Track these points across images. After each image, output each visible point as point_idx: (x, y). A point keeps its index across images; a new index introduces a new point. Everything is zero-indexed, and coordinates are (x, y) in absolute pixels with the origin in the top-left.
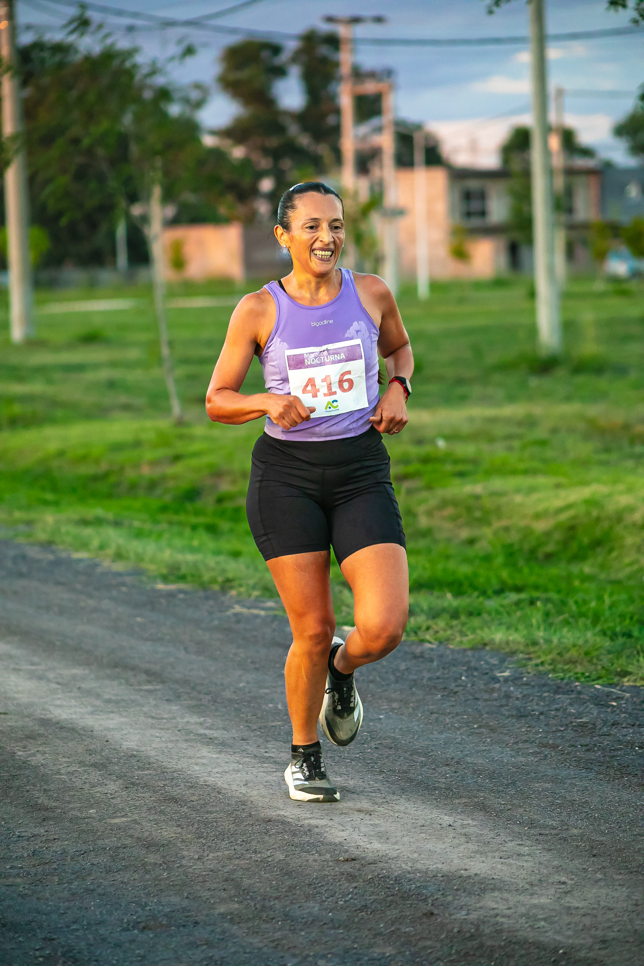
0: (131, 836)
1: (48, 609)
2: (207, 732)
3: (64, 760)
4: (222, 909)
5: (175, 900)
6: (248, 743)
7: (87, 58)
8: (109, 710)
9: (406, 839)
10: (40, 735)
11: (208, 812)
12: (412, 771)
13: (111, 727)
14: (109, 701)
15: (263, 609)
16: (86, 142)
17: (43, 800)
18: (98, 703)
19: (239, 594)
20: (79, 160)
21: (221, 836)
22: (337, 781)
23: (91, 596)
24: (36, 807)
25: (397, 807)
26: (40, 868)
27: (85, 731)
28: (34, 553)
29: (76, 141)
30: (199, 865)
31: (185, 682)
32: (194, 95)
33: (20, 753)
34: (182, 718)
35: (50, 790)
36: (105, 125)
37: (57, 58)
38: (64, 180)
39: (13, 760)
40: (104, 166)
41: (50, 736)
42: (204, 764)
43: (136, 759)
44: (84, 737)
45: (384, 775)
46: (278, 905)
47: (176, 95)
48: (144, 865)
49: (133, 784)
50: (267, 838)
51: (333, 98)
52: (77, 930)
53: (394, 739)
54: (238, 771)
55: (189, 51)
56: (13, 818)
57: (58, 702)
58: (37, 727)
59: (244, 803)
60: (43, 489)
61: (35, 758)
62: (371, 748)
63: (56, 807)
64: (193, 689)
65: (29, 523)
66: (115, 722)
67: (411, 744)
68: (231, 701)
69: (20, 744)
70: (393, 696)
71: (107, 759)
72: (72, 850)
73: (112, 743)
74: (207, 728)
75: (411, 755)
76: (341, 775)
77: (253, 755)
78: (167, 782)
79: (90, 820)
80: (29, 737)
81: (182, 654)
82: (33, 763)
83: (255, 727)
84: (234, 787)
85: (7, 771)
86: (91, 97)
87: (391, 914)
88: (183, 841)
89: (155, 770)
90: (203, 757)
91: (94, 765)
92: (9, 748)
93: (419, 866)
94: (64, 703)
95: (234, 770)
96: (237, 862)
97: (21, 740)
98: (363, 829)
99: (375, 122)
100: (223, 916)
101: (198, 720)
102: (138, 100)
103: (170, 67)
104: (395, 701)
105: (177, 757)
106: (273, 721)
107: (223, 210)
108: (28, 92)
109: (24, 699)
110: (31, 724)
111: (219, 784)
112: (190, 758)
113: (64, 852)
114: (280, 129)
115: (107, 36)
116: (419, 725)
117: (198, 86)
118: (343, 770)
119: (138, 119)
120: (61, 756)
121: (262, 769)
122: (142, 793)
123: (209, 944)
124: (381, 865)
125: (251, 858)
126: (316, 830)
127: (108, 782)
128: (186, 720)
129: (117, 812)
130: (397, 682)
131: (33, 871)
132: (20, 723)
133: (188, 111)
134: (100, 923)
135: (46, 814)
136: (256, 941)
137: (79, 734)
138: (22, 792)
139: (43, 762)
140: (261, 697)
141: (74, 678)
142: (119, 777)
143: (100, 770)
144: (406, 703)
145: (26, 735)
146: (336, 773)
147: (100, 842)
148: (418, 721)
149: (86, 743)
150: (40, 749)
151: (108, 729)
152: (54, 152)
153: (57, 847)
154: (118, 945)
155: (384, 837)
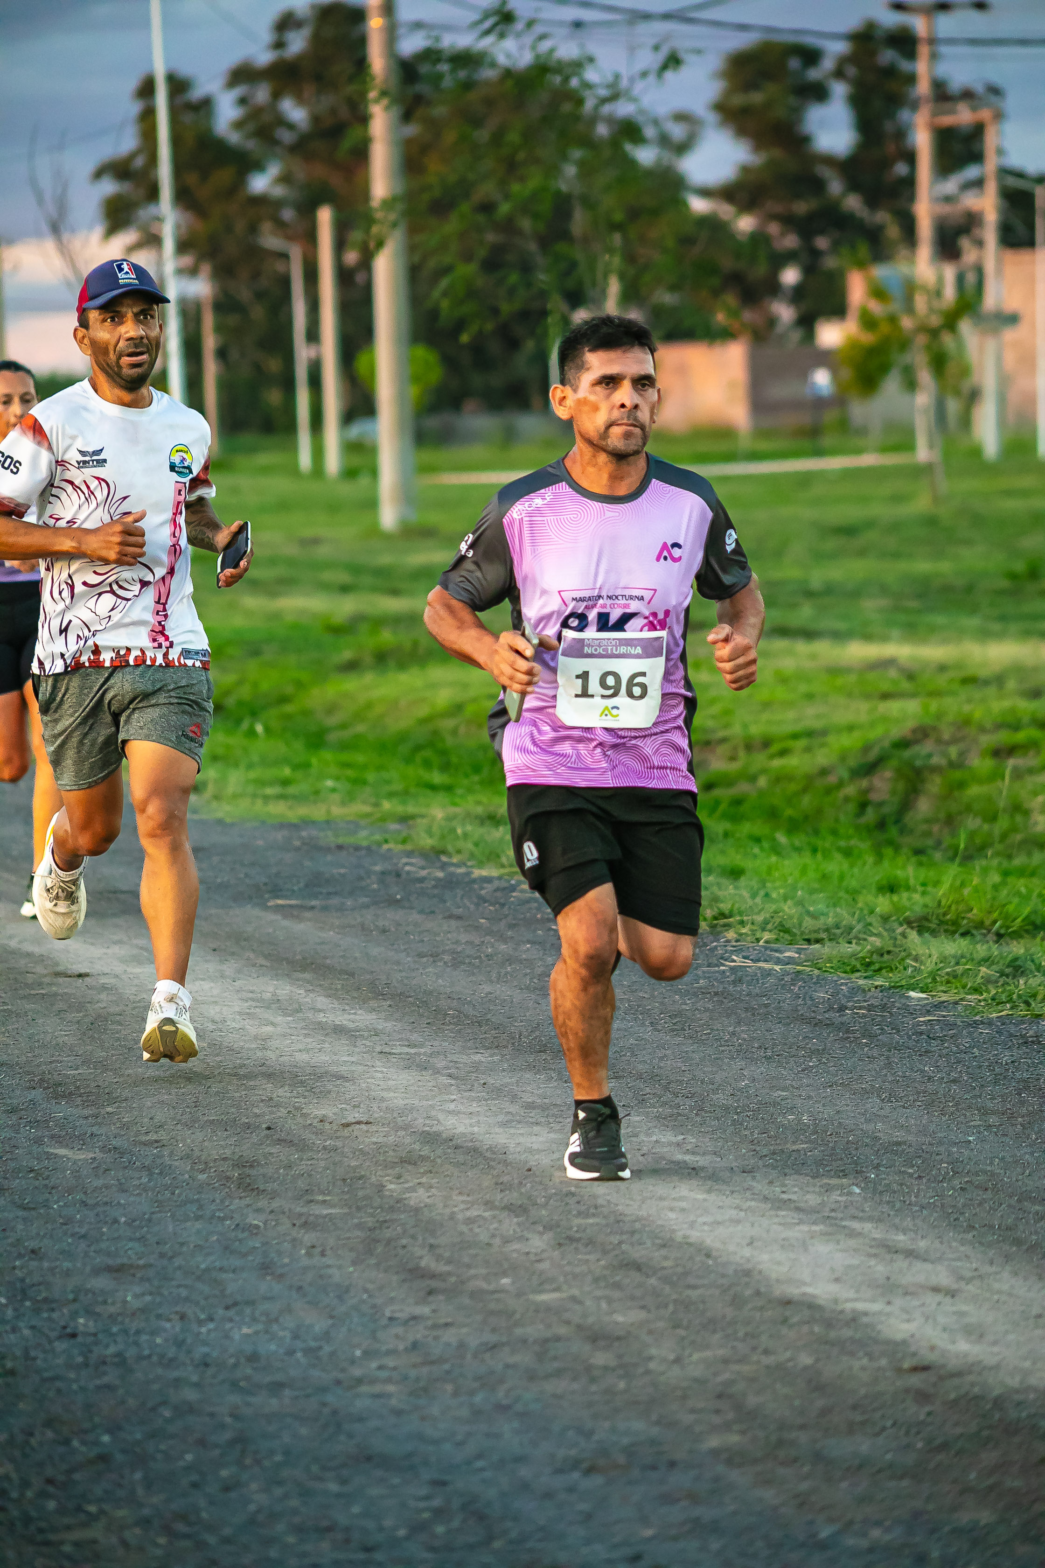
0: (568, 1323)
1: (435, 956)
2: (687, 1158)
3: (461, 1198)
4: (714, 1442)
5: (638, 1425)
6: (754, 1178)
7: (508, 73)
8: (534, 1120)
9: (1011, 1337)
10: (423, 1158)
11: (689, 1287)
12: (1021, 1227)
13: (535, 1146)
14: (530, 1106)
15: (778, 961)
16: (504, 208)
17: (427, 1262)
18: (514, 1108)
19: (740, 937)
20: (491, 237)
21: (711, 1325)
22: (900, 1241)
23: (503, 939)
24: (416, 1273)
25: (996, 1286)
26: (425, 1370)
27: (494, 1153)
28: (412, 867)
29: (487, 208)
30: (676, 1371)
31: (653, 1077)
32: (677, 131)
33: (392, 1186)
34: (648, 1135)
35: (438, 1246)
36: (534, 181)
37: (462, 74)
38: (467, 270)
39: (381, 1197)
40: (533, 247)
41: (439, 1161)
42: (683, 1210)
43: (575, 1199)
44: (492, 1163)
45: (975, 1233)
46: (803, 1437)
47: (649, 132)
48: (589, 1368)
49: (571, 1239)
50: (784, 1331)
51: (901, 134)
52: (482, 1469)
53: (993, 1174)
54: (738, 1222)
55: (673, 61)
56: (381, 1288)
57: (452, 1106)
58: (417, 1146)
59: (748, 1273)
60: (427, 764)
61: (415, 1194)
62: (953, 1188)
63: (449, 1274)
64: (666, 1088)
65: (405, 819)
66: (541, 1139)
67: (1020, 1183)
68: (727, 1109)
69: (390, 1171)
70: (990, 1105)
71: (529, 1198)
72: (473, 1342)
73: (537, 1173)
74: (687, 1152)
75: (1019, 1201)
76: (904, 1231)
77: (762, 1197)
78: (624, 1237)
79: (502, 1295)
80: (405, 1161)
81: (648, 1033)
82: (412, 1203)
83: (765, 1151)
84: (732, 1248)
85: (372, 1215)
86: (513, 137)
87: (989, 1457)
88: (650, 1332)
89: (604, 1217)
90: (681, 1199)
91: (509, 1208)
92: (373, 1179)
93: (1033, 1381)
94: (461, 1108)
95: (731, 1220)
96: (736, 1367)
97: (394, 1164)
98: (941, 1319)
99: (972, 172)
100: (715, 1453)
101: (674, 1140)
102: (588, 142)
103: (639, 87)
104: (994, 1113)
105: (639, 1198)
106: (794, 1143)
107: (720, 318)
108: (412, 130)
109: (398, 1100)
110: (408, 1140)
111: (708, 1242)
112: (661, 1199)
113: (462, 1345)
114: (818, 186)
115: (542, 37)
116: (1032, 1154)
117: (681, 117)
118: (908, 1222)
119: (586, 170)
120: (457, 1191)
121: (776, 1220)
122: (586, 1254)
123: (693, 1498)
124: (971, 1378)
125: (758, 1362)
126: (865, 1320)
127: (529, 1236)
128: (654, 1138)
129: (544, 1283)
130: (996, 1082)
131: (413, 1373)
132: (391, 1139)
133: (667, 157)
134: (520, 1459)
135: (434, 1284)
136: (769, 1495)
137: (486, 1158)
138: (395, 1248)
139: (427, 1200)
140: (775, 1104)
141: (476, 1067)
142: (548, 1228)
143: (517, 1216)
144: (1012, 1116)
145: (401, 1157)
146: (897, 1229)
147: (519, 1331)
148: (1031, 1146)
149: (495, 1172)
150: (424, 1180)
151: (530, 1151)
152: (452, 225)
153: (450, 1336)
154: (548, 1495)
155: (975, 1332)
